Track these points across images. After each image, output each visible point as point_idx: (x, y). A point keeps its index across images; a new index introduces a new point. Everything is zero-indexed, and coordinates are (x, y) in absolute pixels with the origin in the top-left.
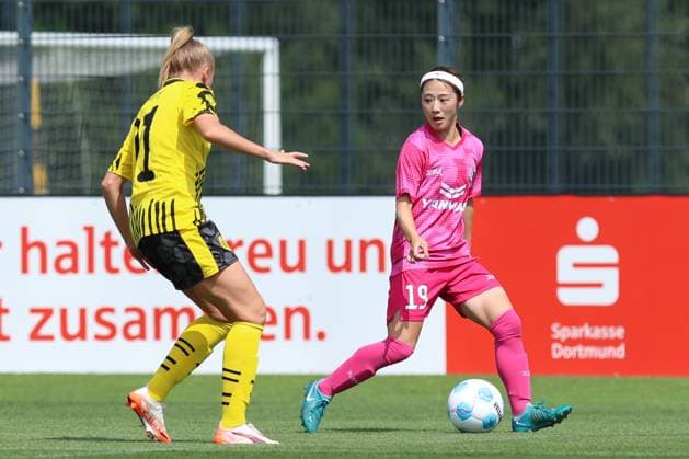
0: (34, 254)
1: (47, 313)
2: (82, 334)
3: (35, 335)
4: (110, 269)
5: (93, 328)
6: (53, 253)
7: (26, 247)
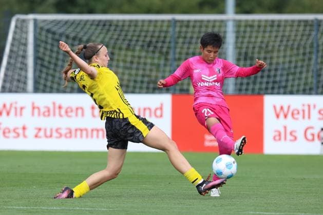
0: (36, 111)
1: (40, 129)
2: (51, 136)
3: (36, 136)
4: (61, 115)
5: (55, 134)
6: (42, 110)
7: (34, 108)
